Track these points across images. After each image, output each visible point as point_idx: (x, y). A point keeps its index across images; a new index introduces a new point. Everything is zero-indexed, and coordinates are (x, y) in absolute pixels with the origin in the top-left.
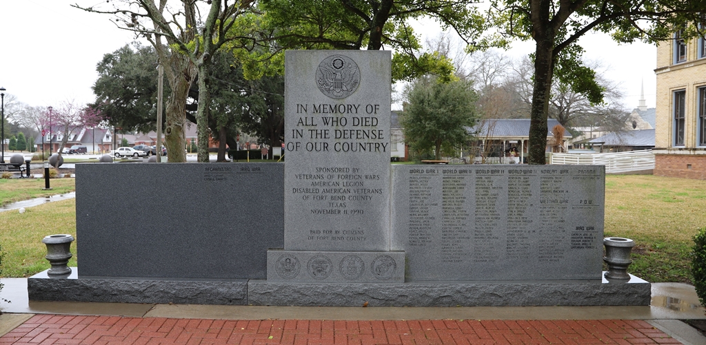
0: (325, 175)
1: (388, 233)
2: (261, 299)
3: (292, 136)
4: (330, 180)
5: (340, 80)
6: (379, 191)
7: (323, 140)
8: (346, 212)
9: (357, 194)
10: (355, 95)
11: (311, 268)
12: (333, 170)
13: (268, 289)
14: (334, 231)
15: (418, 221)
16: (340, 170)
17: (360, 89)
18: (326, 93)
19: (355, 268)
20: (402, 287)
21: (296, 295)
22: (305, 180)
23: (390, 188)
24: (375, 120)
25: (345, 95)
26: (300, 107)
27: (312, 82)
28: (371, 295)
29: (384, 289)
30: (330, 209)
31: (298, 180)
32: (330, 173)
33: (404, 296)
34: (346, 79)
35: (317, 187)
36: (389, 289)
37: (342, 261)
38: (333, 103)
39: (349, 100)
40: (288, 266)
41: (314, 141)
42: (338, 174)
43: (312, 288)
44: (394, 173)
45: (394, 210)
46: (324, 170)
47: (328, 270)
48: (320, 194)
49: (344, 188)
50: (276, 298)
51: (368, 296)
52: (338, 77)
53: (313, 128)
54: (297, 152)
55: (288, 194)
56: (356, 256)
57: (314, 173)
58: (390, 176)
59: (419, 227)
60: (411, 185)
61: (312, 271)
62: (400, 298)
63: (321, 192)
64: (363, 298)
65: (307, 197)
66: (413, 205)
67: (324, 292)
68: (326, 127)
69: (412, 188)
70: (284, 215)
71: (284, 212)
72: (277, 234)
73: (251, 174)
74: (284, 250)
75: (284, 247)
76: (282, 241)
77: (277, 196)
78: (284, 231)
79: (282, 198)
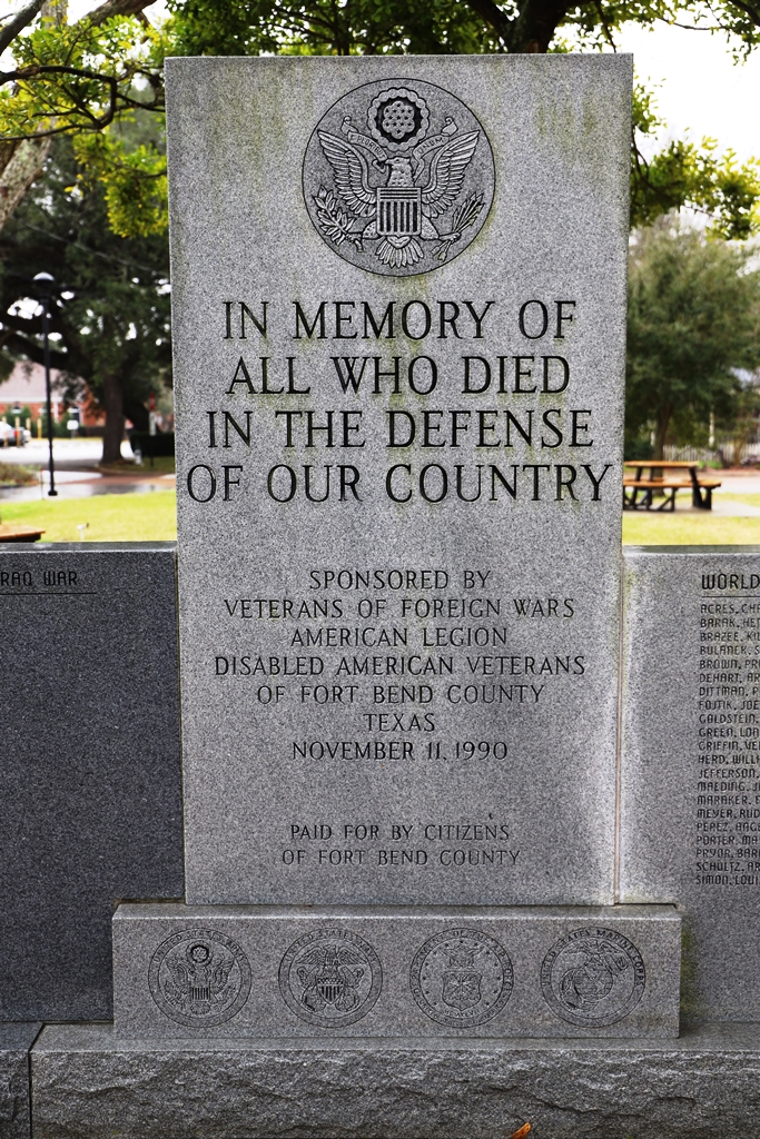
0: (349, 599)
1: (607, 833)
2: (90, 1115)
3: (206, 439)
4: (371, 622)
5: (408, 193)
6: (572, 665)
7: (337, 456)
8: (434, 750)
9: (481, 679)
10: (473, 258)
11: (295, 982)
12: (382, 578)
13: (117, 1073)
14: (386, 829)
15: (731, 786)
16: (409, 578)
17: (492, 231)
18: (350, 251)
19: (476, 979)
20: (669, 1063)
21: (233, 1099)
22: (266, 621)
23: (618, 651)
24: (556, 369)
25: (428, 261)
26: (236, 312)
27: (286, 201)
28: (543, 1095)
29: (598, 1073)
30: (371, 737)
31: (236, 622)
32: (371, 593)
33: (680, 1099)
34: (435, 189)
35: (315, 650)
36: (615, 1068)
37: (424, 950)
38: (380, 293)
39: (449, 282)
40: (200, 974)
41: (300, 457)
42: (400, 594)
43: (298, 1067)
44: (633, 591)
45: (635, 739)
46: (345, 579)
47: (363, 987)
48: (328, 676)
49: (426, 654)
50: (150, 1110)
51: (528, 1096)
52: (401, 177)
53: (293, 403)
54: (230, 506)
55: (196, 679)
56: (477, 932)
57: (302, 593)
58: (620, 604)
59: (736, 809)
60: (704, 637)
61: (299, 994)
62: (664, 1107)
63: (330, 670)
64: (511, 1107)
65: (275, 694)
66: (712, 719)
67: (347, 1081)
68: (348, 400)
69: (711, 650)
70: (180, 763)
71: (180, 752)
72: (155, 841)
73: (40, 599)
74: (182, 907)
75: (184, 894)
76: (178, 867)
77: (153, 687)
78: (182, 829)
79: (170, 693)
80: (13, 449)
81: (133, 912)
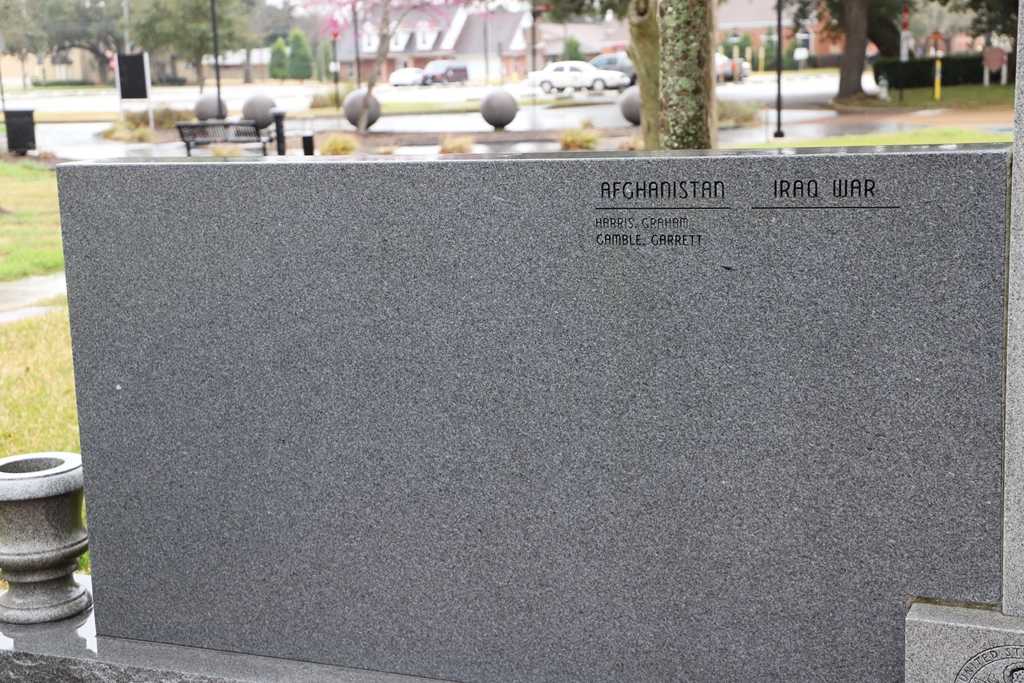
70: (1001, 430)
71: (1003, 417)
72: (963, 528)
73: (827, 214)
74: (998, 616)
75: (1000, 599)
76: (993, 564)
77: (969, 331)
78: (1001, 516)
79: (993, 340)
80: (730, 86)
81: (932, 614)
